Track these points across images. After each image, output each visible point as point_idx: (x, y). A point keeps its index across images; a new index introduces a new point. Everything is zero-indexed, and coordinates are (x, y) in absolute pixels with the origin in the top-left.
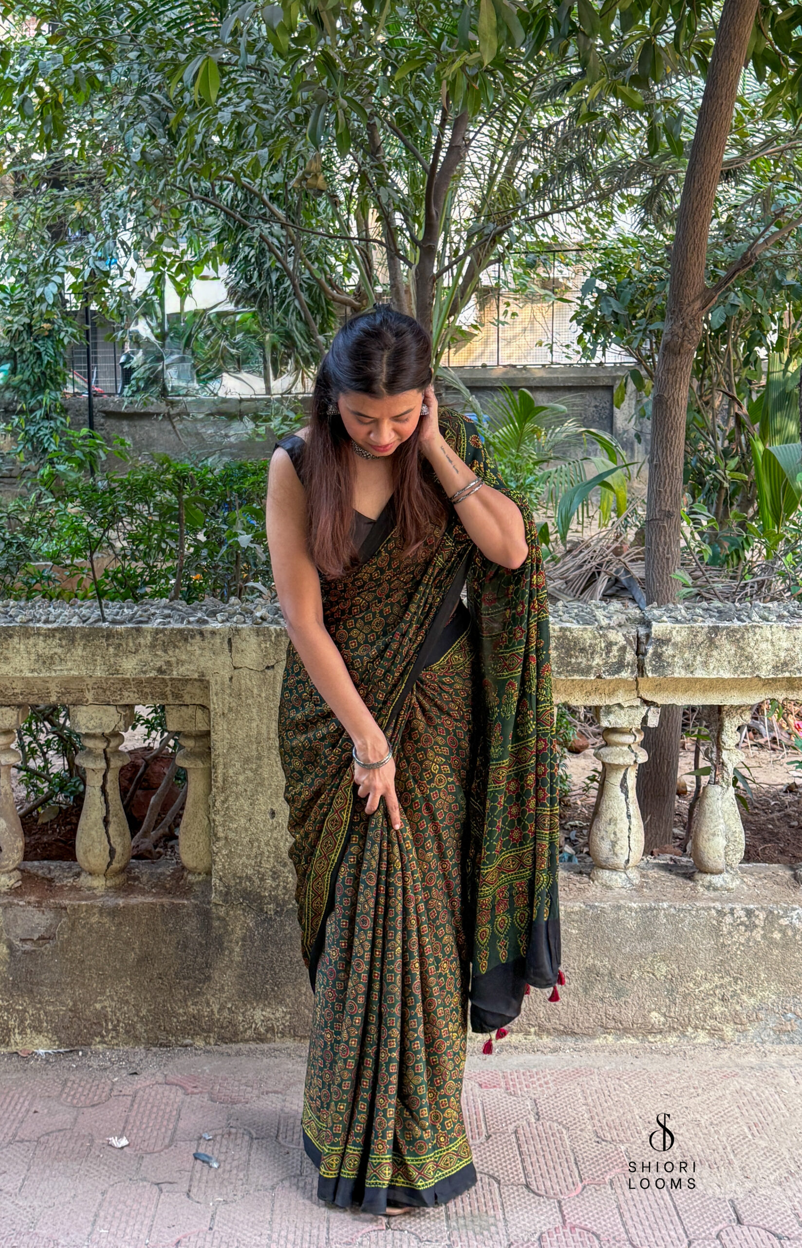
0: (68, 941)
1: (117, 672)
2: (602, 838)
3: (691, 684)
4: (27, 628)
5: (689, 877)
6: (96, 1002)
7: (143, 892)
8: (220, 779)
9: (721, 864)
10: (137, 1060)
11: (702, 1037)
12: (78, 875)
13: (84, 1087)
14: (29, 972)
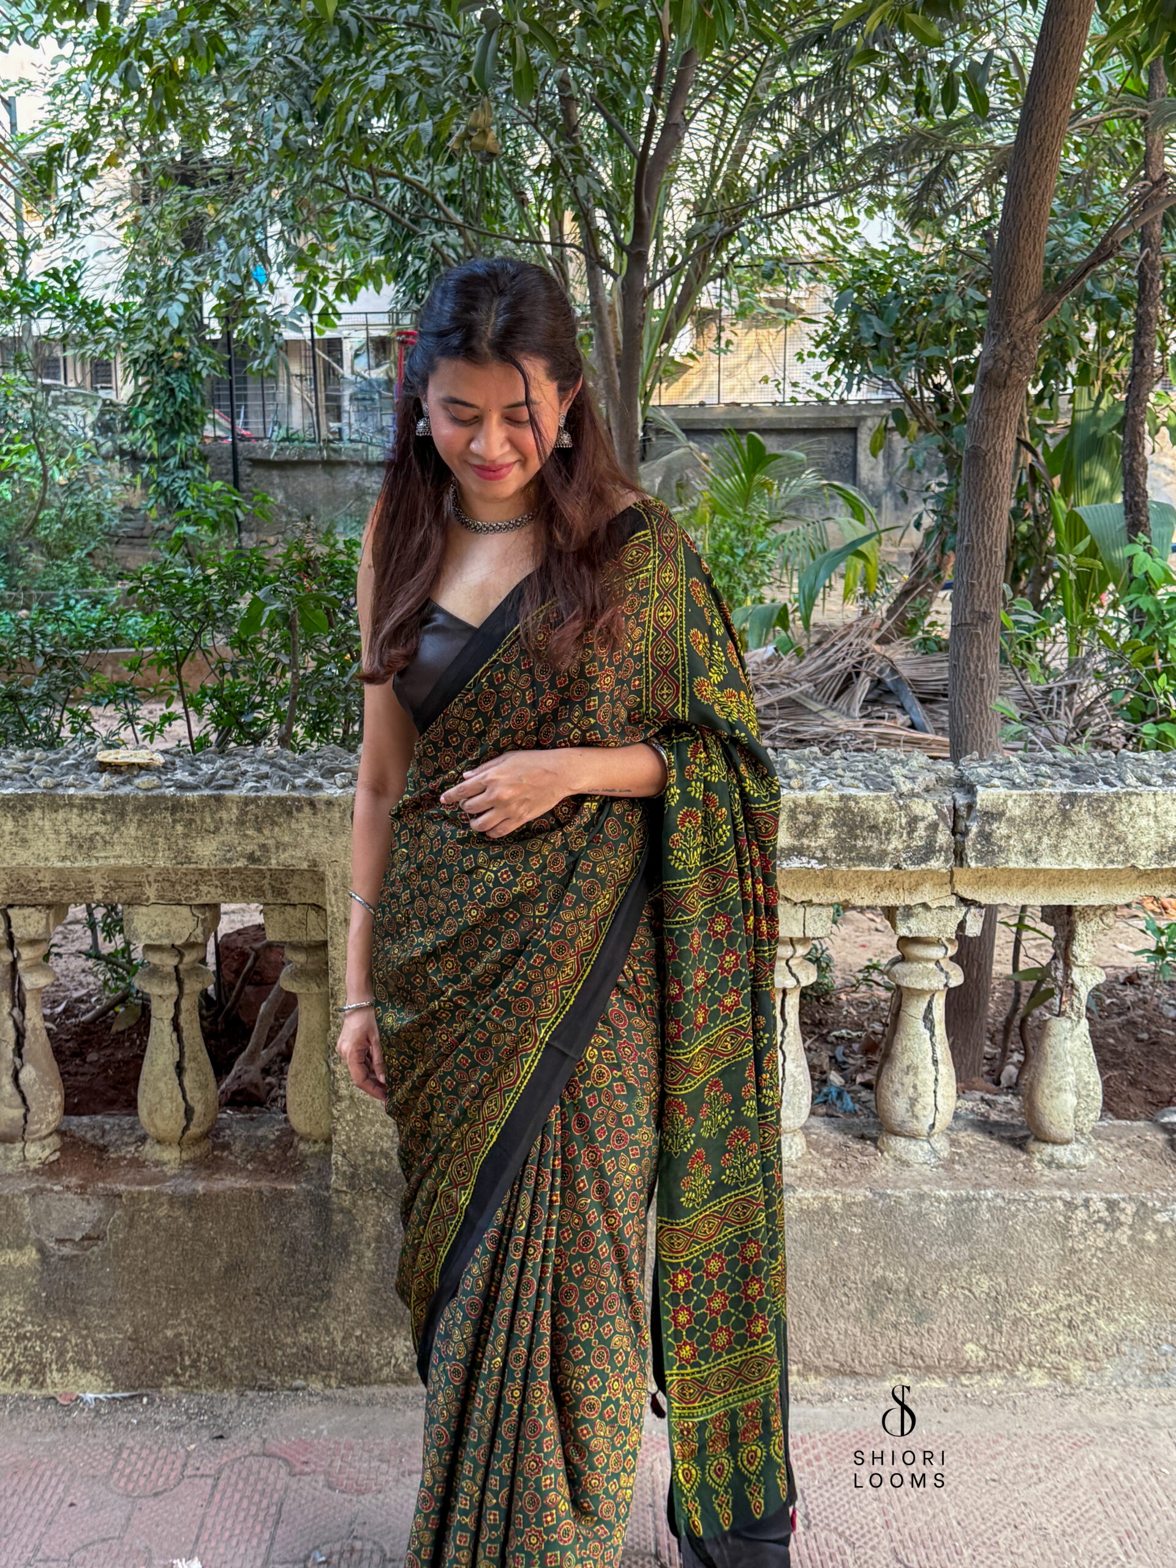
0: (125, 1241)
1: (189, 860)
2: (896, 1093)
3: (1032, 877)
4: (53, 797)
5: (1020, 1144)
6: (166, 1327)
7: (234, 1170)
9: (1068, 1132)
10: (225, 1412)
11: (1039, 1379)
12: (143, 1139)
13: (145, 1460)
14: (69, 1285)
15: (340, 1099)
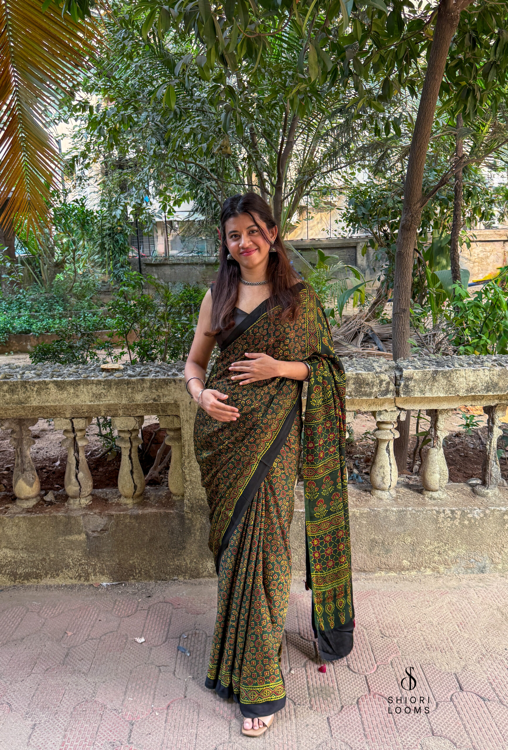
0: (115, 531)
1: (133, 401)
2: (377, 475)
3: (422, 400)
4: (87, 381)
5: (420, 492)
6: (130, 560)
7: (151, 506)
8: (186, 452)
9: (437, 487)
10: (151, 587)
11: (429, 572)
12: (120, 496)
13: (124, 605)
14: (96, 546)
15: (187, 481)
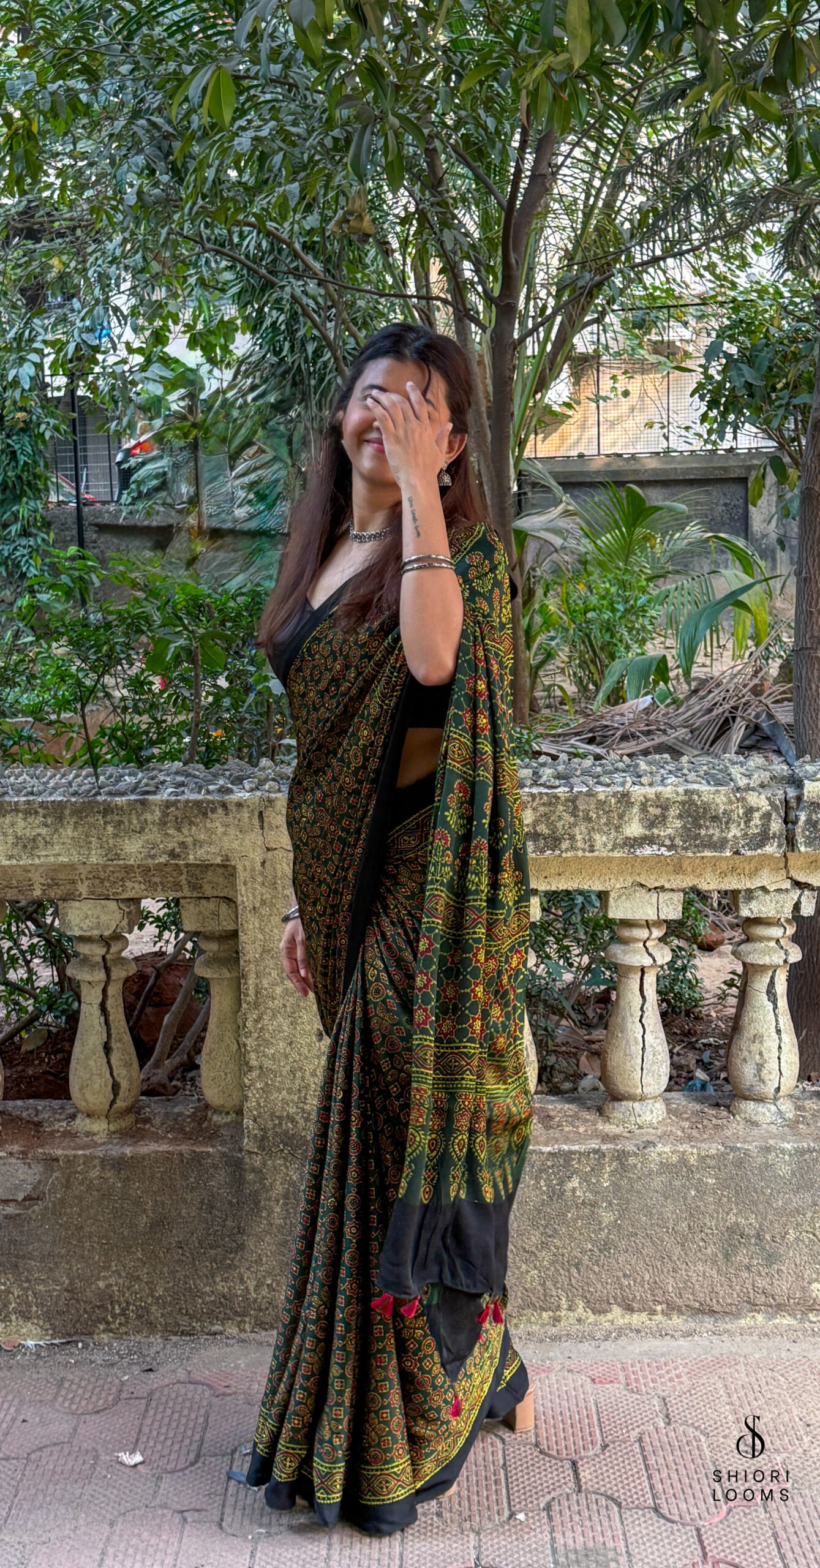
0: (62, 1201)
1: (118, 857)
2: (745, 1060)
4: (2, 803)
6: (98, 1279)
7: (157, 1138)
8: (251, 992)
10: (152, 1351)
12: (73, 1117)
13: (85, 1388)
14: (13, 1242)
15: (250, 1069)
